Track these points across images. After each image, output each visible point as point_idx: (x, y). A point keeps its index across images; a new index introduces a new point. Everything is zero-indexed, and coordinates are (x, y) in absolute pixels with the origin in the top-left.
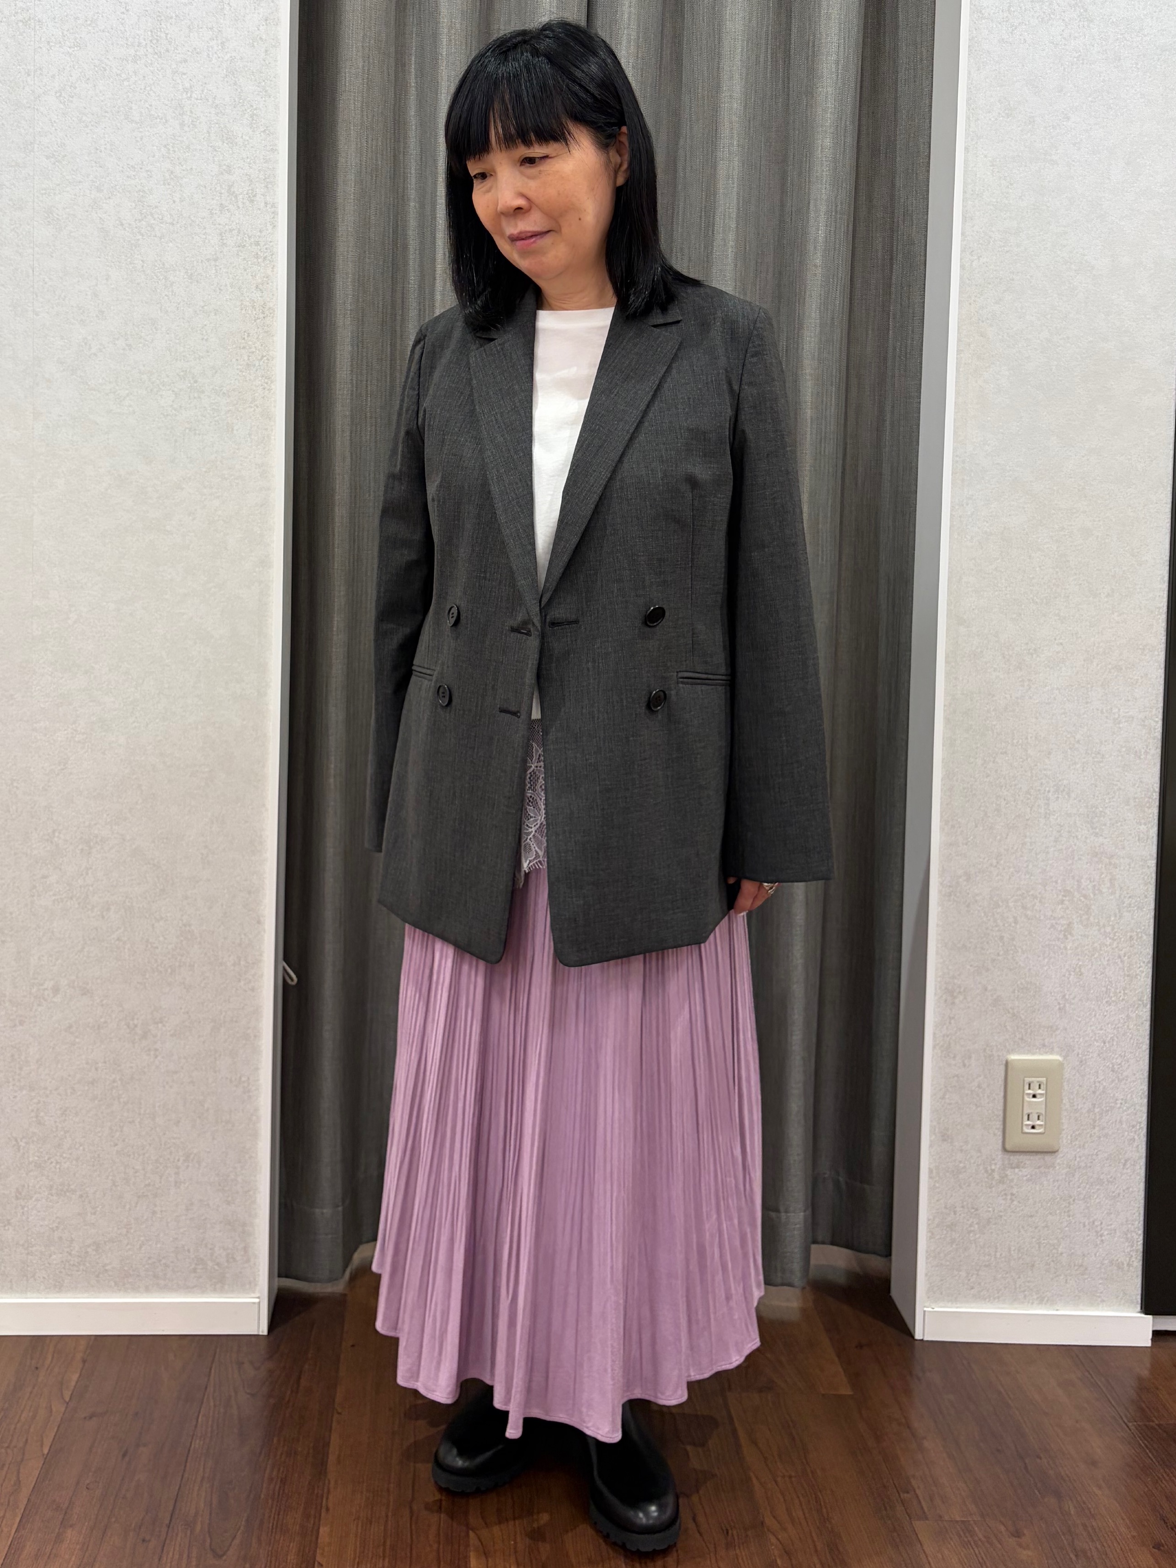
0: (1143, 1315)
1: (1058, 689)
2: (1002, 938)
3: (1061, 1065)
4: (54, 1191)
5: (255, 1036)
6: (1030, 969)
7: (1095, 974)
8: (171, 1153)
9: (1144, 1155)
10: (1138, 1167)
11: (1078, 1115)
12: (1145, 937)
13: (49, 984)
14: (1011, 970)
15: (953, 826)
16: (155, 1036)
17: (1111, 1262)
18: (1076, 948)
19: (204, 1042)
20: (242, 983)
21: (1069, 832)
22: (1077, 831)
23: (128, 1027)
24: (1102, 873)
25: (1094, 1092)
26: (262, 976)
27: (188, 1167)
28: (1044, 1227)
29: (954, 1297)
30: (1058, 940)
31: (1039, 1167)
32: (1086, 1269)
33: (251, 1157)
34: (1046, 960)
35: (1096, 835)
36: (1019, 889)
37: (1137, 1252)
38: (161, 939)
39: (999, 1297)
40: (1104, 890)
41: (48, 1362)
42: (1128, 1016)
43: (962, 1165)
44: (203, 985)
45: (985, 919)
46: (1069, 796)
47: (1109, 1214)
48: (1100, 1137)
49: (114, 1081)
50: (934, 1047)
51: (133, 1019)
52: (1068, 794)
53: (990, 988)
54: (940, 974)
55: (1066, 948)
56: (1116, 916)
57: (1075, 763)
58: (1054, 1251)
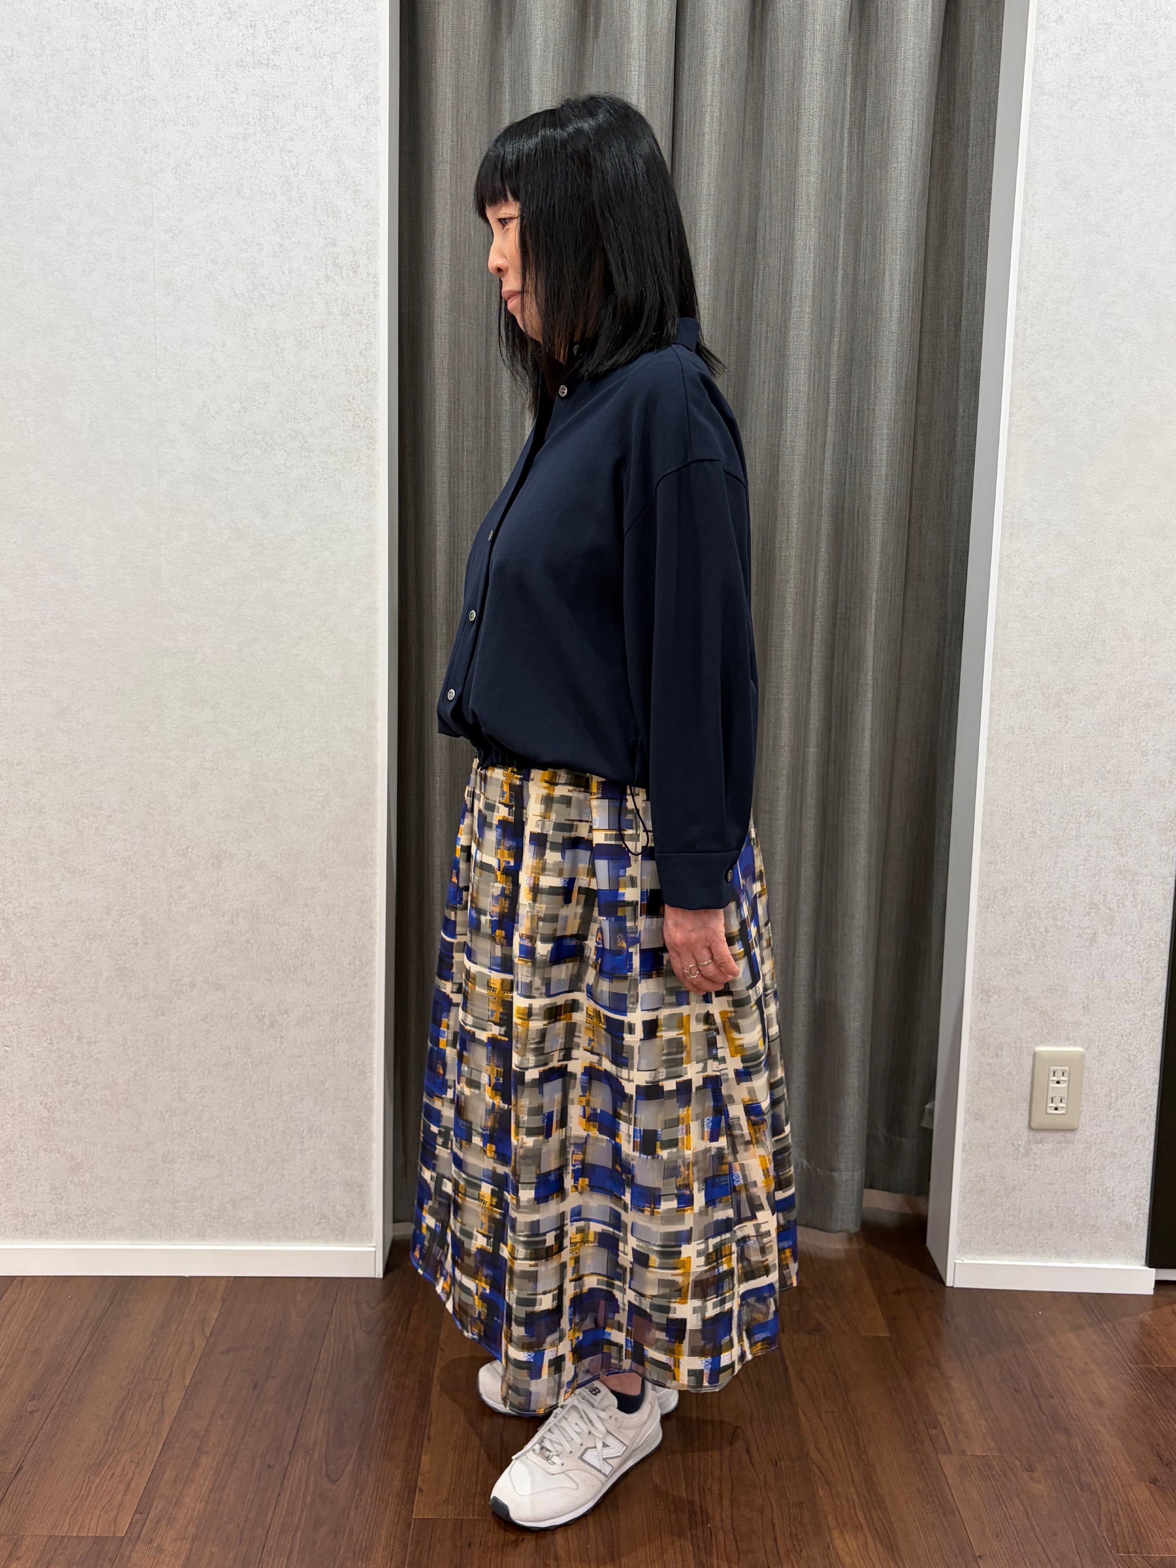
0: (1147, 1268)
1: (1092, 724)
2: (1033, 945)
3: (1082, 1056)
4: (196, 1157)
5: (369, 1026)
6: (1057, 973)
7: (1116, 977)
8: (296, 1125)
9: (1154, 1133)
10: (1148, 1142)
11: (1096, 1098)
12: (1162, 945)
13: (186, 980)
14: (1041, 973)
15: (993, 847)
16: (281, 1025)
17: (1121, 1223)
18: (1101, 954)
19: (324, 1031)
20: (357, 979)
21: (1098, 852)
22: (1105, 851)
23: (257, 1017)
24: (1126, 889)
25: (1111, 1079)
26: (374, 974)
27: (311, 1137)
28: (1062, 1193)
29: (981, 1251)
30: (1085, 946)
31: (1060, 1143)
32: (1098, 1229)
33: (366, 1129)
34: (1073, 965)
35: (1122, 855)
36: (1050, 902)
37: (1144, 1214)
38: (285, 941)
39: (1021, 1252)
40: (1127, 904)
41: (192, 1301)
42: (1144, 1014)
43: (992, 1141)
44: (322, 981)
45: (1019, 928)
46: (1099, 821)
47: (1120, 1182)
48: (1114, 1117)
49: (246, 1064)
50: (970, 1040)
51: (261, 1011)
52: (1098, 818)
53: (1021, 988)
54: (977, 976)
55: (1091, 954)
56: (1136, 925)
57: (1106, 791)
58: (1071, 1213)
